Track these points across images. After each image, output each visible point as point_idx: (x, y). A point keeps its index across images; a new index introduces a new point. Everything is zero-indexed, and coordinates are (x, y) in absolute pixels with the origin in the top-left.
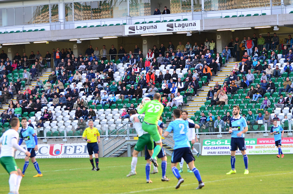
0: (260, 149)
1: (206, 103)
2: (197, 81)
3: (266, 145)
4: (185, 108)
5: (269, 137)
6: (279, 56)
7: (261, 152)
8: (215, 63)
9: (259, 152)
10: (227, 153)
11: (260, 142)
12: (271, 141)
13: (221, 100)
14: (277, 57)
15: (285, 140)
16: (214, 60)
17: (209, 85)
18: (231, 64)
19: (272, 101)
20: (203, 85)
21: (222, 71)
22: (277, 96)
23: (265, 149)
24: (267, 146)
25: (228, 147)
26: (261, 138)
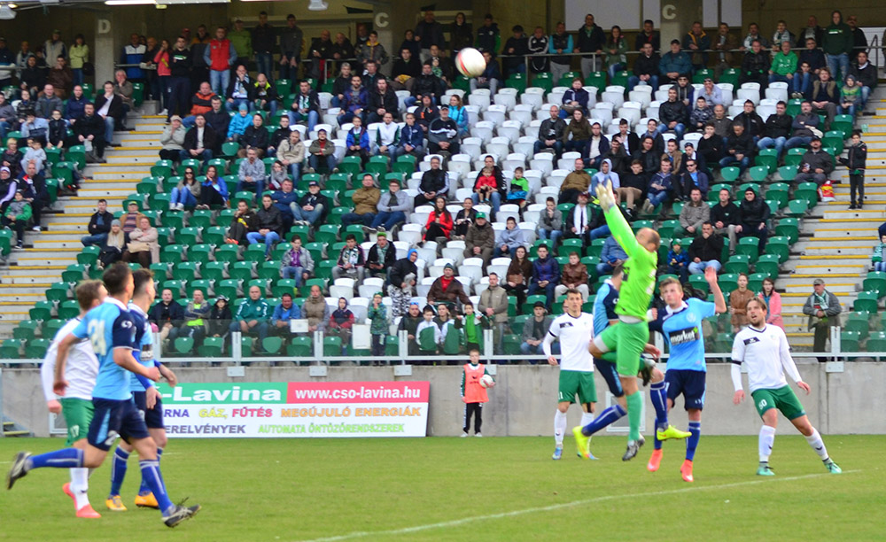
0: (299, 420)
1: (81, 258)
2: (40, 178)
3: (319, 406)
4: (5, 272)
5: (328, 380)
6: (325, 97)
7: (303, 428)
8: (96, 116)
9: (293, 429)
10: (181, 432)
11: (298, 397)
12: (337, 394)
13: (133, 247)
14: (318, 102)
15: (386, 391)
16: (91, 106)
17: (80, 193)
18: (148, 121)
19: (315, 254)
20: (59, 192)
21: (119, 145)
22: (332, 239)
23: (317, 420)
24: (323, 409)
25: (186, 411)
26: (302, 381)
